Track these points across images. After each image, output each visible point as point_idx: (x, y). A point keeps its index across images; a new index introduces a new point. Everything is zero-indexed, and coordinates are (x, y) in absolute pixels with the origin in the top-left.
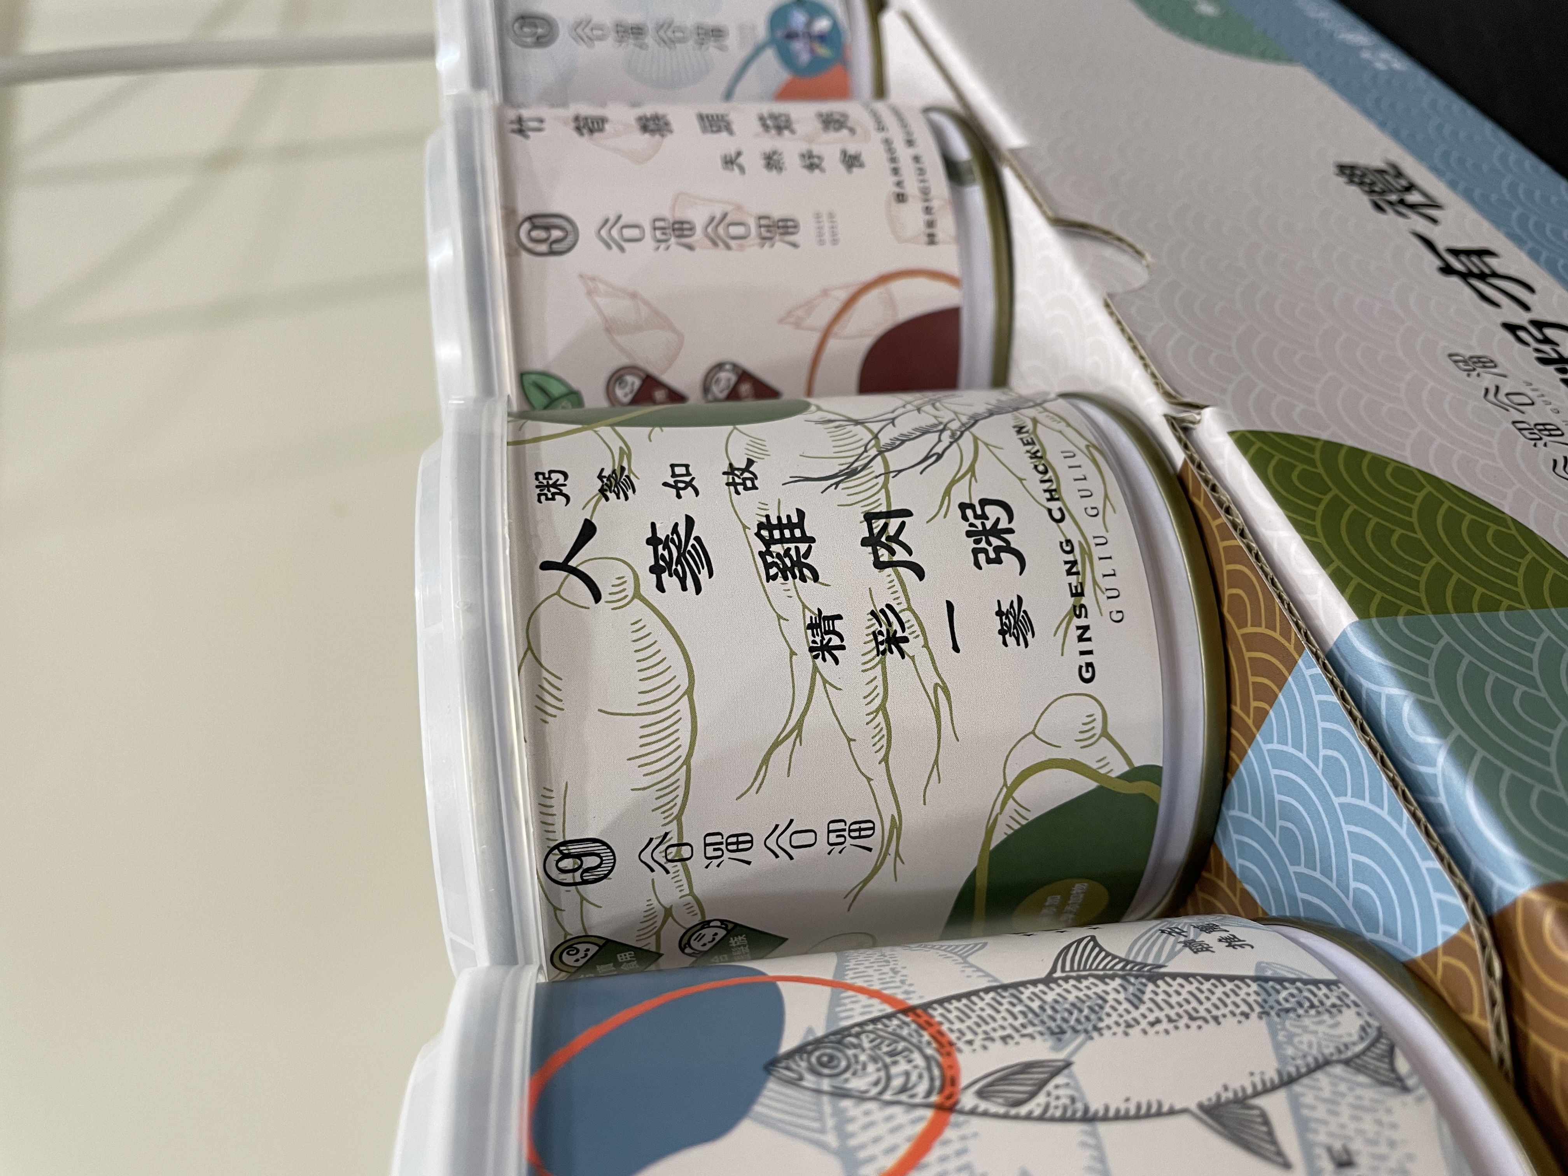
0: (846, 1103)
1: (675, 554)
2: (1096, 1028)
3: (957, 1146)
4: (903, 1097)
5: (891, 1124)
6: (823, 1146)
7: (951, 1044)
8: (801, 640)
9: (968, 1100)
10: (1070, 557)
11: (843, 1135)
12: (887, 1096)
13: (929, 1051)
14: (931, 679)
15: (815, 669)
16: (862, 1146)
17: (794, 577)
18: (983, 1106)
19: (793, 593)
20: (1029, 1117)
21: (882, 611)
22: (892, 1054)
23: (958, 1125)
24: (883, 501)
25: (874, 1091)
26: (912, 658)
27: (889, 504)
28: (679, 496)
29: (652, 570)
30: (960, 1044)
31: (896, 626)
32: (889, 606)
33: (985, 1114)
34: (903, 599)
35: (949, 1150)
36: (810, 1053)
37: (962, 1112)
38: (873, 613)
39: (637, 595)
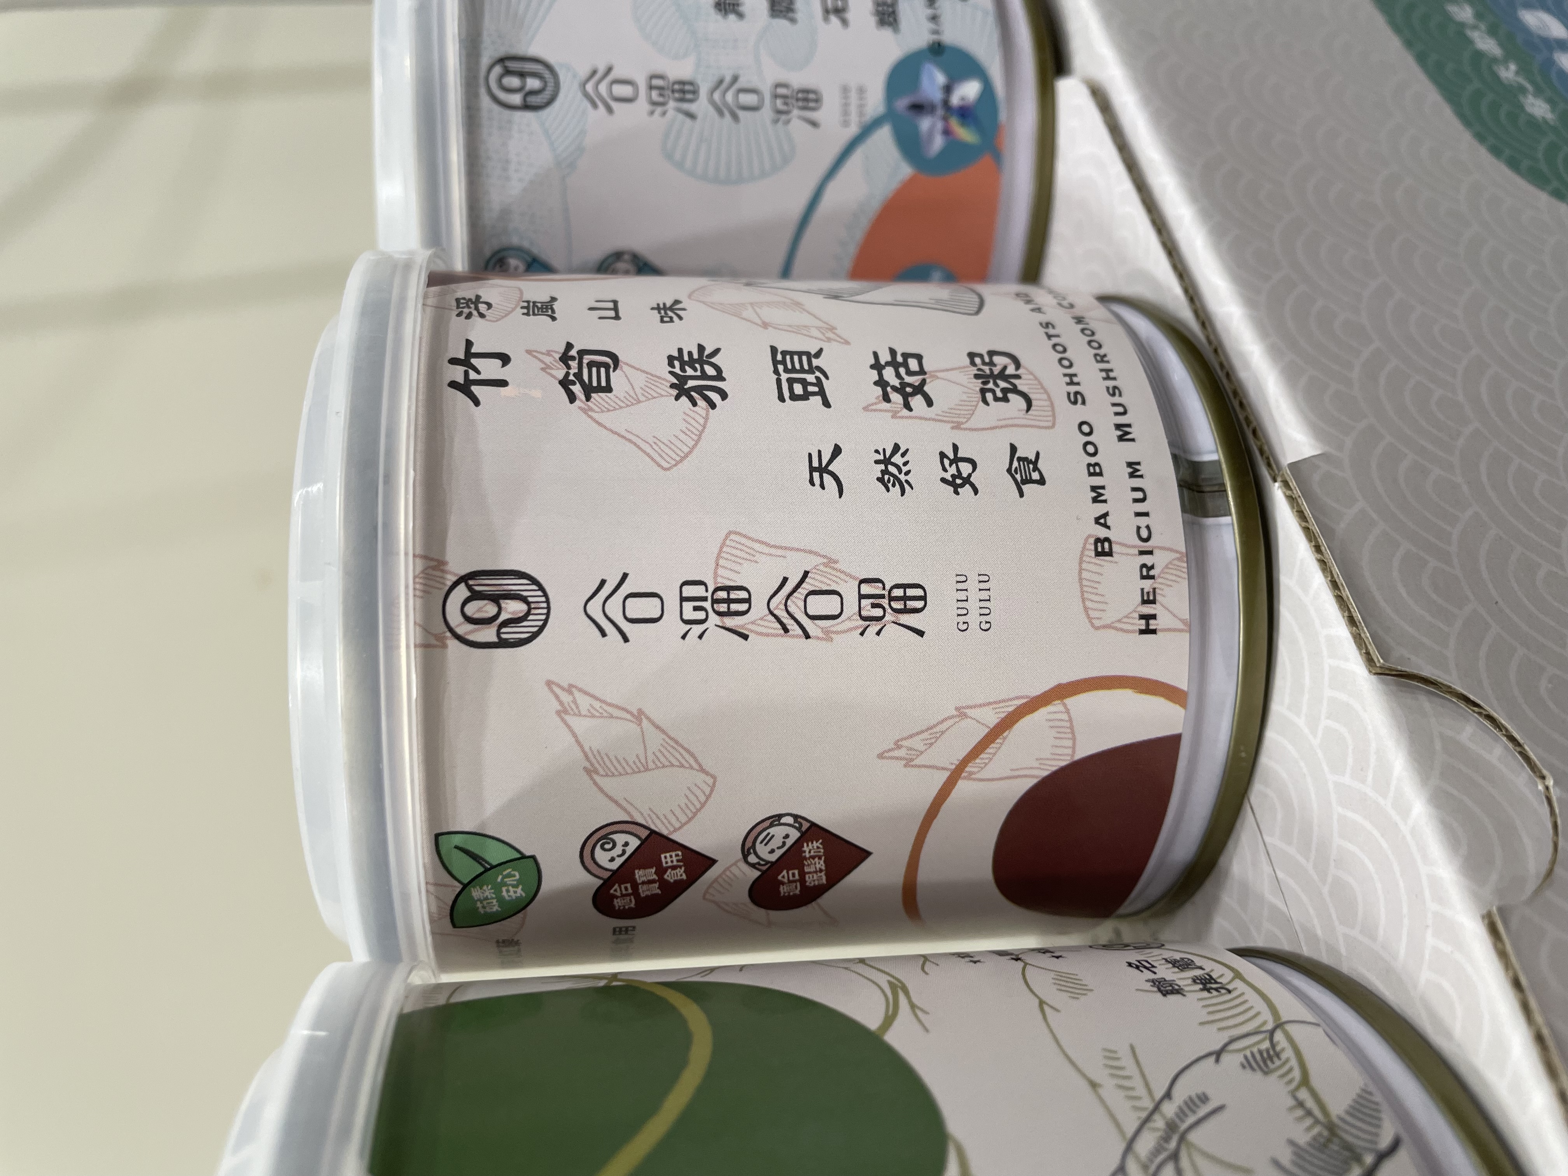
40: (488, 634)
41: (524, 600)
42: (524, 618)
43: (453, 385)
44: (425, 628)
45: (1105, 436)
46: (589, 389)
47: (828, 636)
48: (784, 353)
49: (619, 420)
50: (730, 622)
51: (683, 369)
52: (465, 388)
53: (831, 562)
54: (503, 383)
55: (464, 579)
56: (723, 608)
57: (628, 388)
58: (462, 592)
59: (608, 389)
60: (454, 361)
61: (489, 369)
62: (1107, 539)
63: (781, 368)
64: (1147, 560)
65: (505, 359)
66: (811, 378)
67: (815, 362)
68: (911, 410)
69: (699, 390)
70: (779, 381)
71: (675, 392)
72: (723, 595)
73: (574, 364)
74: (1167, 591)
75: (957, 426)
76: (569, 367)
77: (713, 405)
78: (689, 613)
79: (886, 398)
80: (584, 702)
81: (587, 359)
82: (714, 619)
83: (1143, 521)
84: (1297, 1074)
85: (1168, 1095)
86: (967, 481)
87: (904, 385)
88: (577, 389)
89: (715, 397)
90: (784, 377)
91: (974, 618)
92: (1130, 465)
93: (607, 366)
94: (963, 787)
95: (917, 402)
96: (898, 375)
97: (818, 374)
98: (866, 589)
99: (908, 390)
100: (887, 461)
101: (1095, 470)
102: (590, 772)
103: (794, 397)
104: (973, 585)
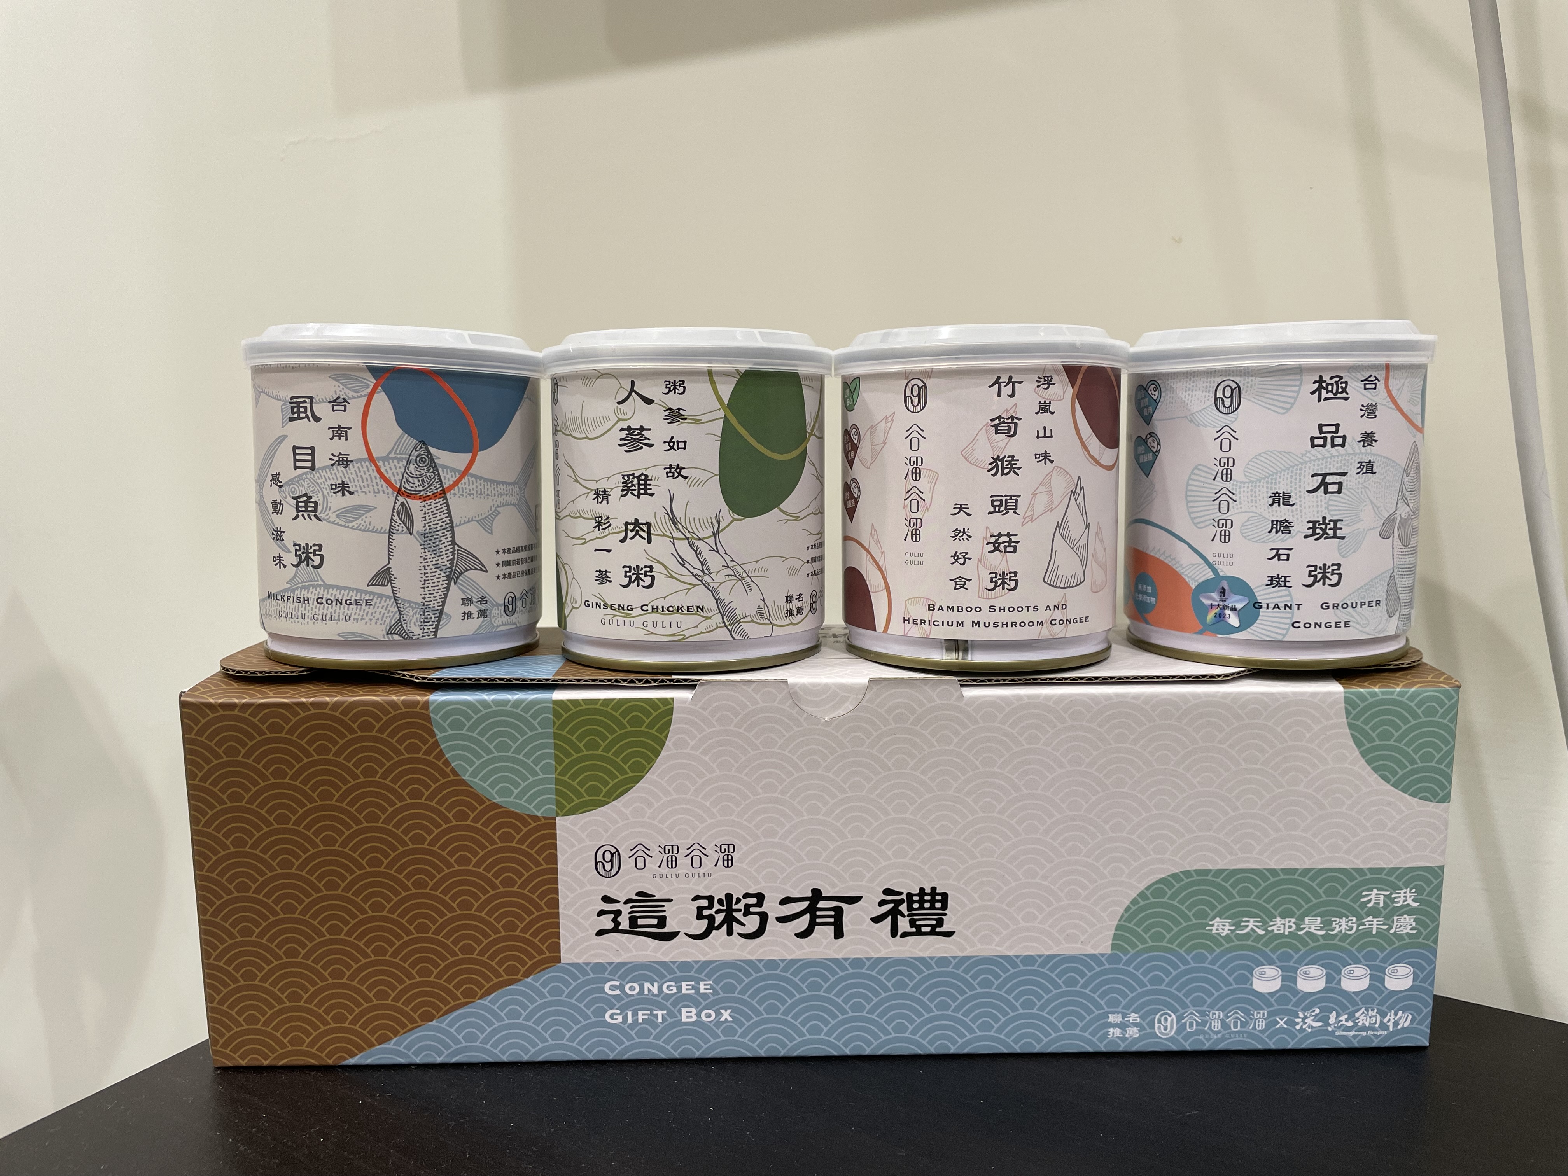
0: (405, 463)
1: (635, 437)
2: (425, 548)
3: (386, 492)
4: (404, 480)
5: (395, 474)
6: (390, 452)
7: (425, 501)
8: (601, 485)
9: (401, 499)
10: (625, 608)
11: (393, 459)
12: (405, 475)
13: (422, 493)
14: (588, 538)
15: (592, 490)
16: (389, 464)
17: (623, 487)
18: (399, 503)
19: (617, 485)
20: (393, 515)
21: (609, 522)
22: (423, 480)
23: (393, 493)
24: (656, 532)
25: (408, 472)
26: (593, 531)
27: (654, 535)
28: (665, 442)
29: (629, 427)
30: (424, 503)
31: (604, 526)
32: (610, 525)
33: (395, 503)
34: (613, 531)
35: (385, 488)
36: (427, 456)
37: (397, 496)
38: (608, 518)
39: (619, 420)
40: (908, 393)
41: (918, 404)
42: (913, 405)
43: (999, 378)
44: (911, 372)
45: (974, 616)
46: (996, 426)
47: (905, 507)
48: (1016, 500)
49: (982, 438)
50: (910, 473)
51: (1006, 461)
52: (998, 381)
53: (928, 509)
54: (999, 395)
55: (925, 385)
56: (914, 471)
57: (997, 440)
58: (921, 384)
59: (996, 433)
60: (1010, 377)
61: (1008, 390)
62: (934, 609)
63: (1008, 498)
64: (927, 623)
65: (1012, 395)
66: (1002, 508)
67: (1011, 512)
68: (987, 544)
69: (997, 466)
70: (1002, 496)
71: (995, 457)
72: (918, 471)
73: (1010, 420)
74: (917, 629)
75: (979, 561)
76: (1008, 419)
77: (989, 471)
78: (914, 459)
79: (992, 536)
80: (889, 424)
81: (1013, 426)
82: (911, 468)
83: (940, 623)
84: (755, 620)
85: (752, 581)
86: (956, 561)
87: (999, 544)
88: (997, 422)
89: (994, 471)
90: (1004, 499)
91: (909, 558)
92: (962, 623)
93: (1009, 432)
94: (865, 553)
95: (991, 548)
96: (1004, 542)
97: (1005, 512)
98: (919, 521)
99: (997, 545)
100: (964, 532)
101: (960, 609)
102: (872, 427)
103: (993, 501)
104: (920, 559)
